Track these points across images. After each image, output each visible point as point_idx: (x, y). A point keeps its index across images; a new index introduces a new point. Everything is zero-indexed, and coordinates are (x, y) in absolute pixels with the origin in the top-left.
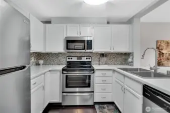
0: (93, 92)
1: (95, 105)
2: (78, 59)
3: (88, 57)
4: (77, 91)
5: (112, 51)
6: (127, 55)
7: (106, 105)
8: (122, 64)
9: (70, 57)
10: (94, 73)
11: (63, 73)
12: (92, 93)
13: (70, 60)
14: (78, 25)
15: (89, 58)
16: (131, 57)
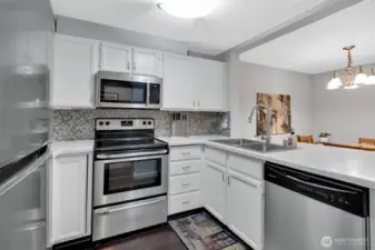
0: (165, 194)
1: (170, 222)
2: (123, 123)
3: (147, 121)
4: (133, 198)
5: (196, 108)
6: (220, 115)
7: (189, 218)
8: (211, 133)
9: (104, 121)
10: (167, 153)
11: (95, 159)
12: (164, 197)
13: (105, 127)
14: (130, 48)
15: (150, 123)
16: (226, 120)
